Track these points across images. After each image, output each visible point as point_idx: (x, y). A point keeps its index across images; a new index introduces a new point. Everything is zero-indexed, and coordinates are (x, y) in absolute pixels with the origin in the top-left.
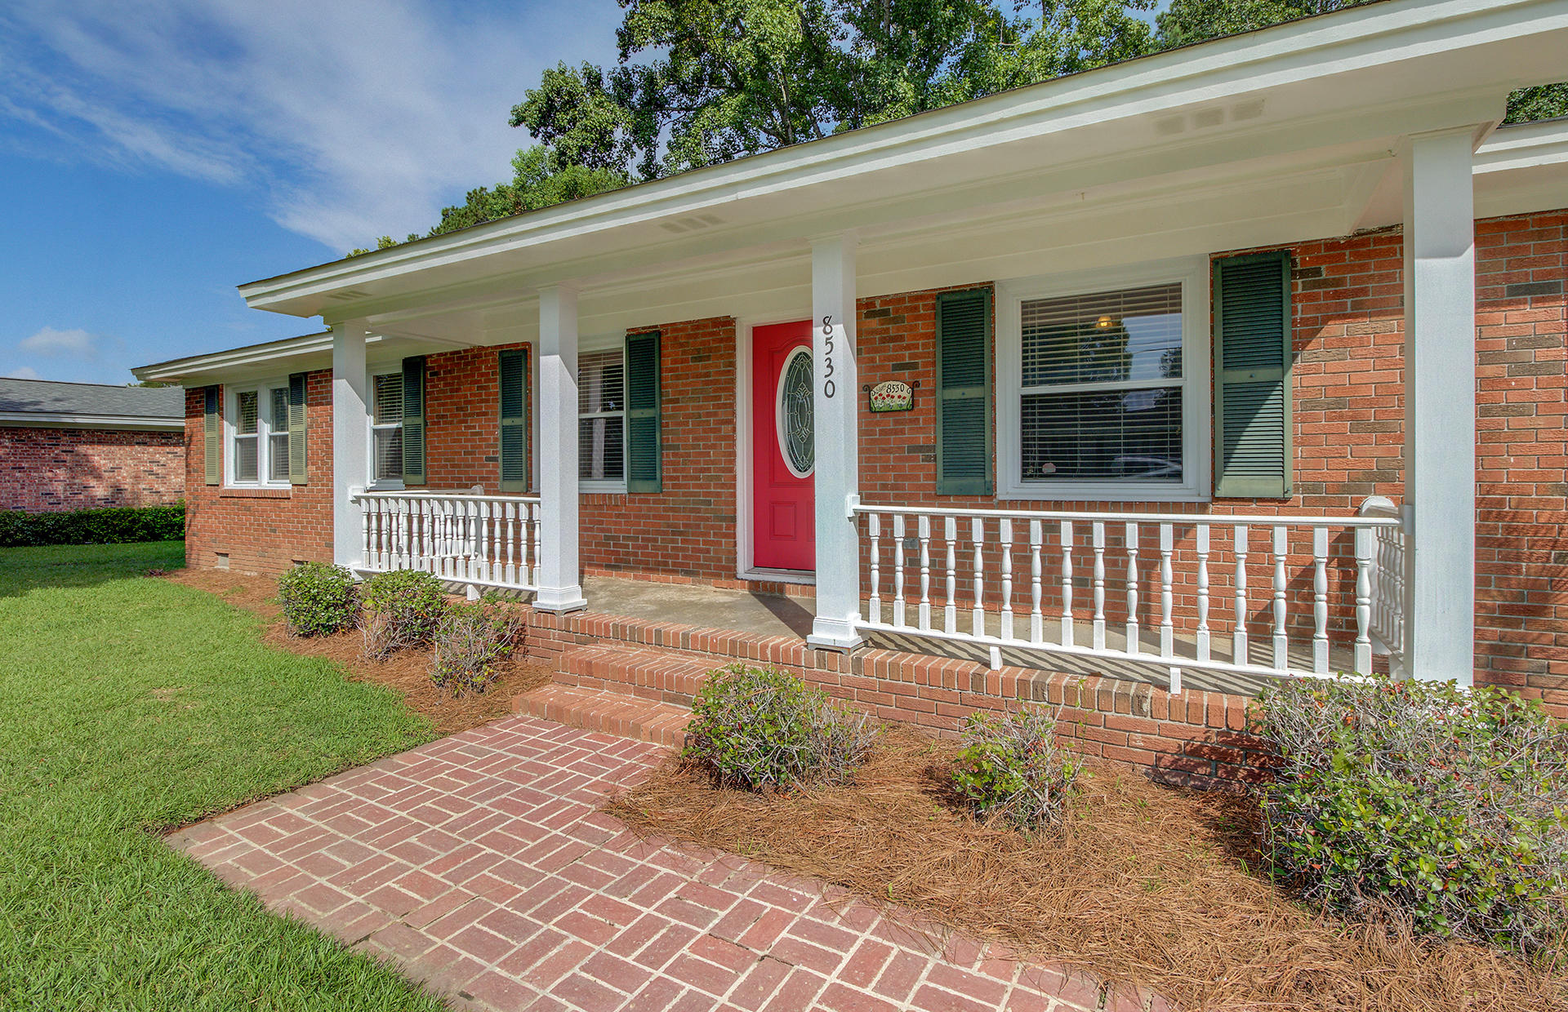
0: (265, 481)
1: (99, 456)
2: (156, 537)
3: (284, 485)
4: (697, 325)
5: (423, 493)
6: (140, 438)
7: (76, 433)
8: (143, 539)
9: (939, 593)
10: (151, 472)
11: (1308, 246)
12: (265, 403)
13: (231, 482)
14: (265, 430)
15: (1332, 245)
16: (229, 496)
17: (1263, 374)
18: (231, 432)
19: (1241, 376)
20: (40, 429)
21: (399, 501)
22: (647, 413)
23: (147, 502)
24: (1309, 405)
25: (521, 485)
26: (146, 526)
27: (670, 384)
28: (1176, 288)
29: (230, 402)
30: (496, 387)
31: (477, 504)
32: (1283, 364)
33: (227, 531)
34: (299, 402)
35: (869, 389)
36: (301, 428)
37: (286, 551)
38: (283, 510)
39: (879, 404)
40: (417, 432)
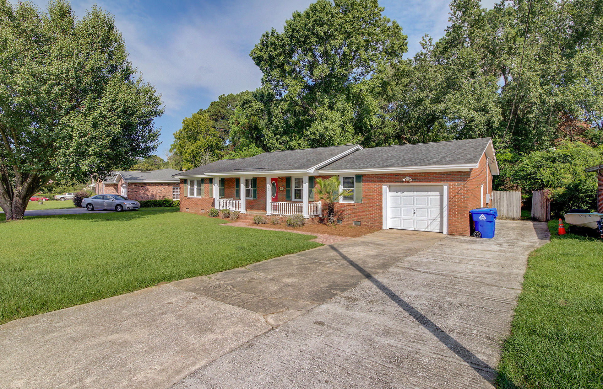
0: (196, 196)
1: (150, 188)
2: (161, 206)
3: (200, 197)
4: (261, 178)
5: (224, 199)
6: (157, 185)
7: (145, 184)
8: (158, 207)
9: (285, 211)
10: (159, 192)
12: (196, 183)
13: (189, 196)
14: (196, 187)
18: (189, 187)
20: (139, 183)
21: (222, 200)
22: (254, 189)
23: (158, 199)
25: (238, 198)
26: (159, 204)
27: (258, 185)
28: (303, 179)
29: (189, 182)
30: (235, 183)
31: (232, 201)
32: (313, 188)
33: (188, 204)
34: (203, 183)
35: (279, 187)
36: (204, 188)
37: (200, 208)
38: (200, 201)
39: (280, 189)
40: (223, 189)
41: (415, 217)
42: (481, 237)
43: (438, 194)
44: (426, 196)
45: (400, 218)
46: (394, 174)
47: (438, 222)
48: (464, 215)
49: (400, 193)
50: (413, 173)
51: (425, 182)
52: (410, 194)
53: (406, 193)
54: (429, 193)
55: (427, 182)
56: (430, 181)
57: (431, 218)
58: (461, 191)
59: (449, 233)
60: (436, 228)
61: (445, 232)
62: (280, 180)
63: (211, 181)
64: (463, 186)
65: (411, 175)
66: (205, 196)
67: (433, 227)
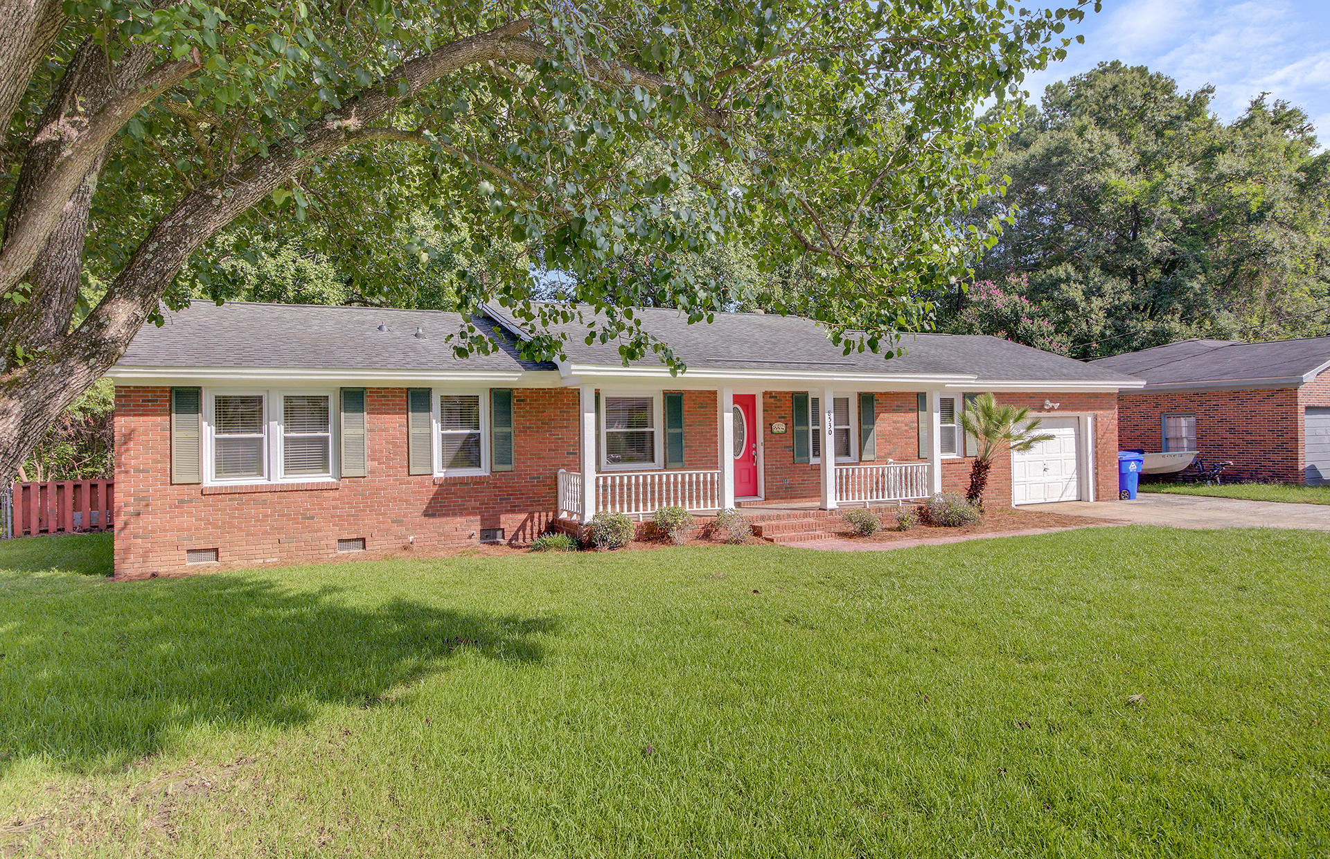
0: (278, 477)
4: (701, 392)
11: (877, 393)
12: (278, 408)
13: (210, 479)
14: (279, 431)
15: (881, 394)
16: (213, 493)
17: (871, 427)
18: (209, 433)
19: (866, 427)
22: (677, 431)
24: (879, 435)
27: (687, 418)
28: (847, 400)
29: (209, 404)
32: (873, 424)
33: (215, 526)
34: (356, 411)
35: (771, 425)
36: (360, 431)
37: (330, 534)
38: (326, 499)
39: (775, 431)
40: (507, 437)
41: (1047, 478)
42: (1129, 498)
43: (1072, 432)
44: (1062, 436)
45: (1025, 484)
46: (1027, 394)
47: (1074, 484)
48: (1114, 465)
51: (1070, 410)
54: (1065, 431)
55: (1072, 410)
57: (1066, 477)
58: (1111, 427)
59: (1097, 498)
60: (1072, 494)
61: (1092, 499)
62: (772, 400)
63: (418, 398)
64: (1110, 417)
65: (1054, 396)
66: (371, 472)
67: (1068, 492)
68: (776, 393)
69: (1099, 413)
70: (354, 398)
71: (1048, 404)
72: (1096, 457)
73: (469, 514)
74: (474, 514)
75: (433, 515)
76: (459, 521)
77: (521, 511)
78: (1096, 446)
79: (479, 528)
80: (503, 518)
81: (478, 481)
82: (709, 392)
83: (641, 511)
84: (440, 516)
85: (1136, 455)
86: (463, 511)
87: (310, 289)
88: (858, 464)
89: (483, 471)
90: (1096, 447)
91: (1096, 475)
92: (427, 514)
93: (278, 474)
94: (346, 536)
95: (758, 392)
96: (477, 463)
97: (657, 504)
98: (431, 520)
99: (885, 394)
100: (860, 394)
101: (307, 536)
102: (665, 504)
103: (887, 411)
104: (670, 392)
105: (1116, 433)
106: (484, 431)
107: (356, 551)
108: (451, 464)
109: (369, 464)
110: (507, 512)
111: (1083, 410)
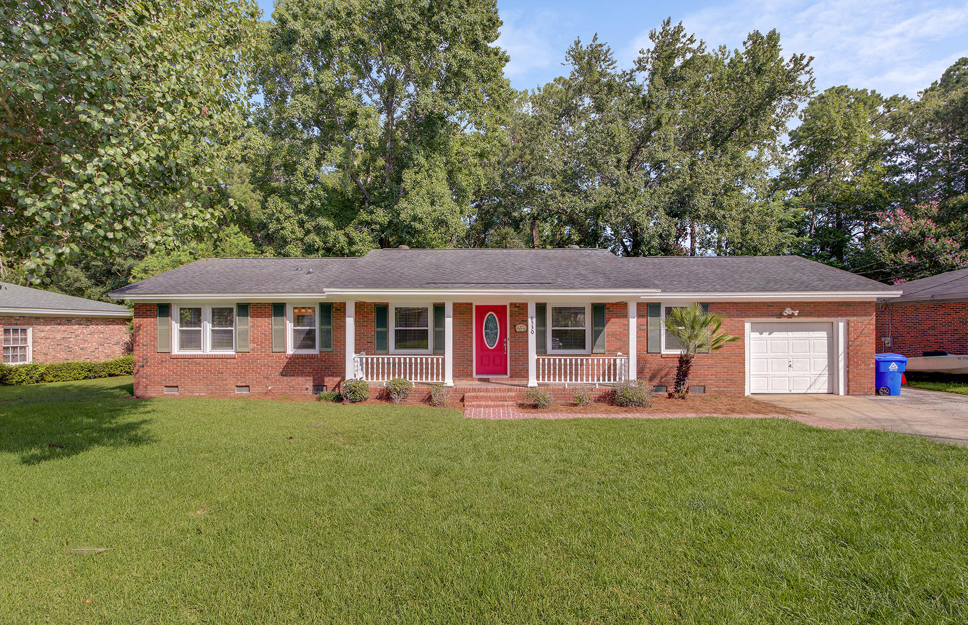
0: (208, 351)
3: (229, 353)
11: (608, 304)
12: (208, 314)
13: (176, 350)
14: (208, 326)
15: (612, 304)
16: (177, 358)
17: (601, 328)
18: (176, 327)
19: (597, 328)
24: (608, 335)
28: (584, 308)
29: (176, 312)
30: (372, 317)
32: (604, 326)
33: (177, 375)
34: (244, 316)
35: (515, 326)
36: (246, 327)
37: (232, 382)
38: (230, 363)
39: (518, 330)
40: (329, 332)
41: (792, 373)
42: (889, 394)
43: (824, 334)
44: (808, 338)
45: (766, 376)
46: (765, 303)
47: (825, 378)
48: (870, 364)
49: (765, 335)
50: (796, 303)
51: (815, 316)
52: (801, 336)
53: (775, 335)
54: (812, 334)
55: (818, 316)
56: (823, 316)
57: (816, 372)
58: (866, 331)
59: (848, 393)
60: (822, 387)
61: (842, 392)
62: (516, 309)
63: (278, 309)
64: (868, 324)
65: (794, 305)
66: (253, 350)
67: (818, 385)
68: (519, 304)
69: (852, 319)
70: (244, 309)
71: (788, 311)
72: (848, 357)
73: (306, 376)
74: (309, 376)
75: (286, 376)
76: (301, 380)
77: (337, 376)
78: (848, 346)
79: (312, 384)
80: (326, 379)
81: (312, 357)
82: (467, 304)
83: (413, 380)
84: (290, 376)
85: (899, 357)
86: (303, 374)
87: (354, 248)
88: (589, 355)
89: (315, 352)
90: (848, 348)
91: (847, 372)
92: (282, 374)
93: (207, 348)
94: (239, 384)
95: (506, 303)
96: (313, 346)
97: (391, 376)
98: (285, 378)
99: (616, 304)
100: (593, 304)
101: (220, 383)
102: (397, 377)
103: (617, 317)
104: (438, 304)
105: (874, 337)
106: (317, 327)
107: (245, 392)
108: (297, 347)
109: (251, 346)
110: (329, 376)
111: (834, 316)
